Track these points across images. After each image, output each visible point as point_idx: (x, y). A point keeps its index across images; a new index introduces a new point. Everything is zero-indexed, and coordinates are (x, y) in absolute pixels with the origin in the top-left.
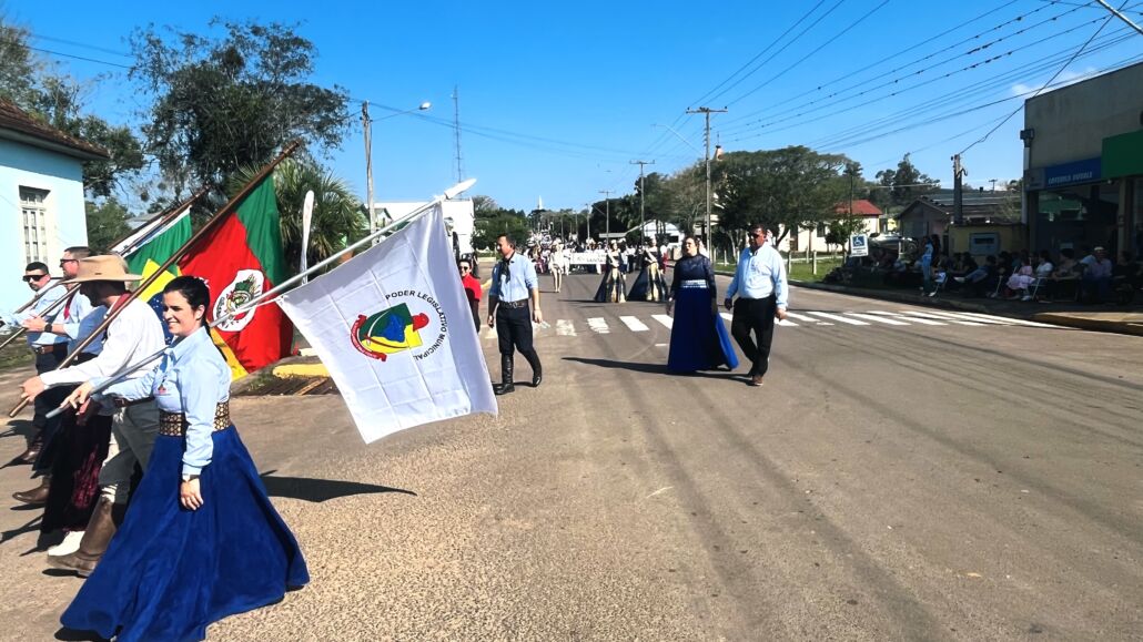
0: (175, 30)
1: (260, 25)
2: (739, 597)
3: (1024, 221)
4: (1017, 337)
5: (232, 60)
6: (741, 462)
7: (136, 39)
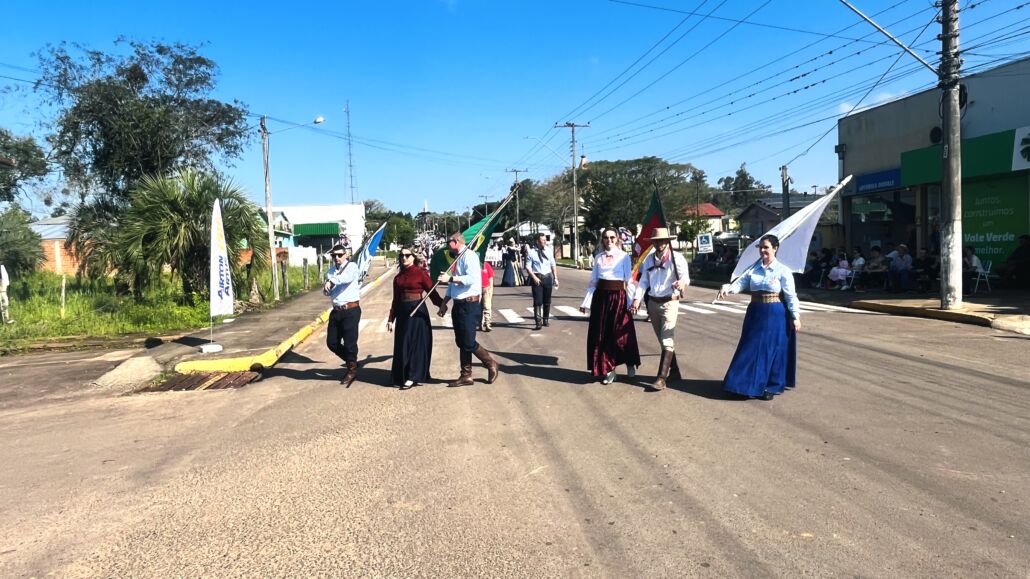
0: (83, 47)
1: (164, 44)
2: (607, 565)
3: (840, 222)
4: (837, 322)
5: (136, 76)
6: (609, 441)
7: (46, 55)
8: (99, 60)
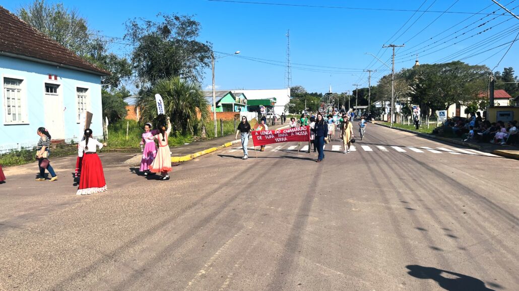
0: (143, 19)
5: (166, 31)
7: (128, 24)
8: (149, 25)
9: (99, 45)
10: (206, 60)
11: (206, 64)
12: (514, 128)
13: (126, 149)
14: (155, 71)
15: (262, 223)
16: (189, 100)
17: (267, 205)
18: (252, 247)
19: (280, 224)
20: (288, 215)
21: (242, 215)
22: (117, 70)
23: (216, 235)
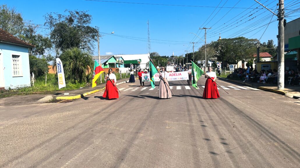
0: (56, 14)
1: (77, 11)
5: (71, 20)
7: (47, 16)
8: (60, 17)
9: (31, 29)
10: (96, 37)
11: (95, 40)
12: (270, 74)
13: (42, 92)
14: (65, 45)
15: (107, 139)
16: (83, 61)
17: (115, 127)
18: (93, 158)
19: (118, 140)
20: (126, 133)
21: (96, 134)
22: (42, 44)
23: (72, 150)
